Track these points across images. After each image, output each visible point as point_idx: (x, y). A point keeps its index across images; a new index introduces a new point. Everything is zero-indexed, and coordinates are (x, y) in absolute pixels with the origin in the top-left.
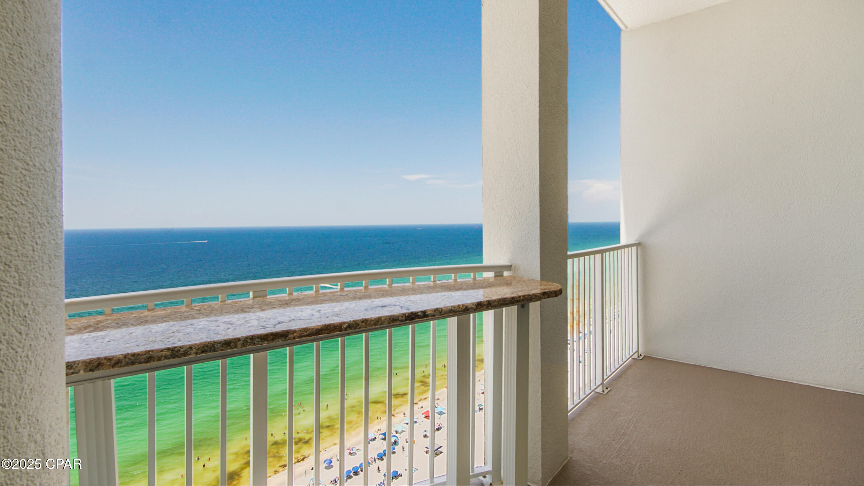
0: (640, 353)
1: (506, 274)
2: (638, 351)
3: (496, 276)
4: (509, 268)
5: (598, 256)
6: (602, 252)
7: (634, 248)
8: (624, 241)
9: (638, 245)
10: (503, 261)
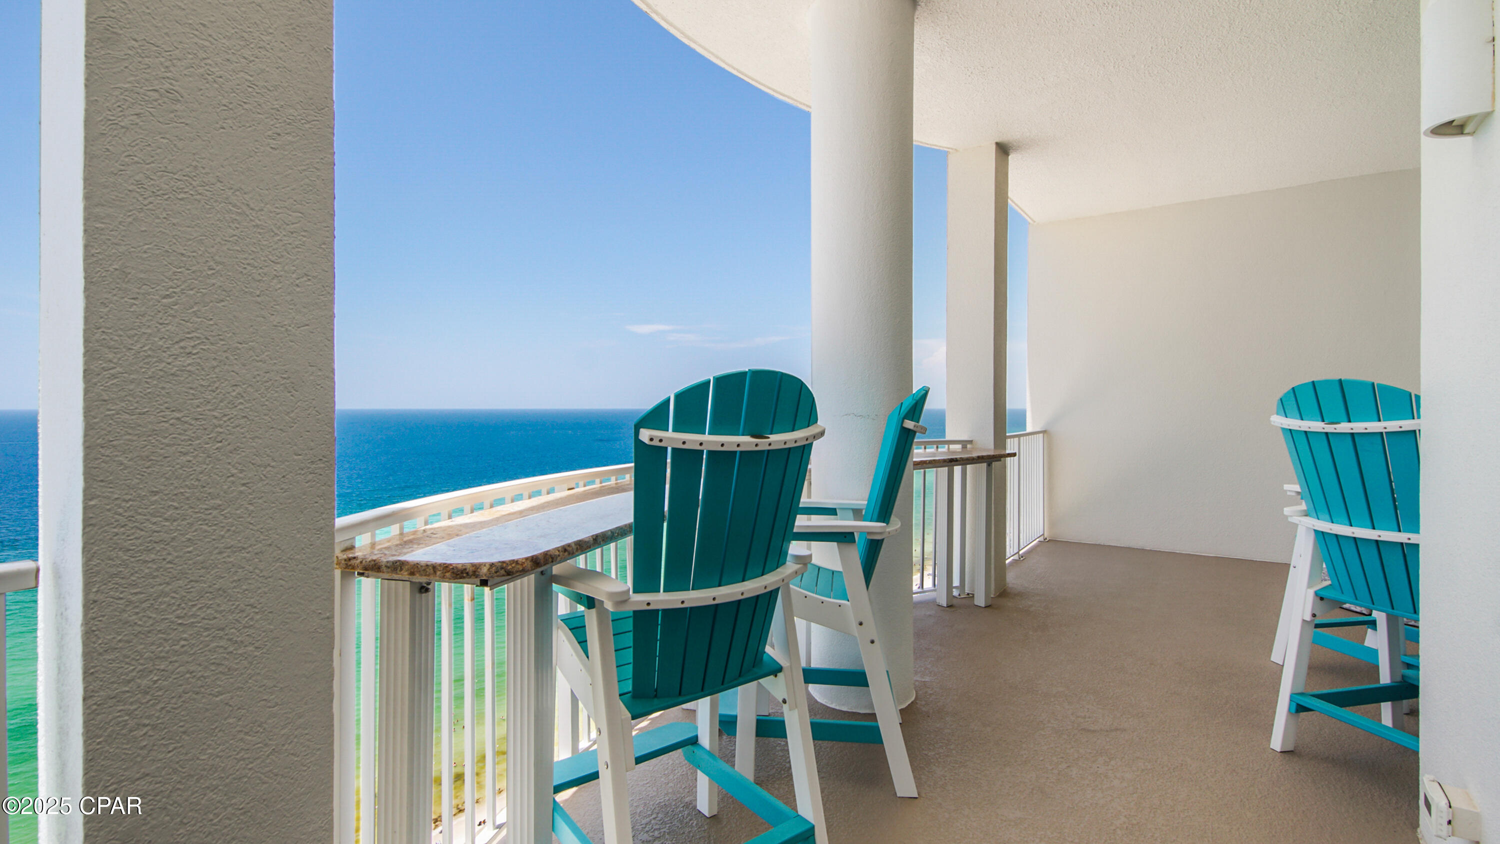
0: (1046, 536)
1: (969, 446)
2: (1043, 534)
3: (962, 448)
4: (971, 442)
5: (1016, 439)
6: (1019, 436)
7: (1041, 435)
8: (1029, 429)
9: (1044, 432)
10: (964, 437)
